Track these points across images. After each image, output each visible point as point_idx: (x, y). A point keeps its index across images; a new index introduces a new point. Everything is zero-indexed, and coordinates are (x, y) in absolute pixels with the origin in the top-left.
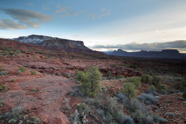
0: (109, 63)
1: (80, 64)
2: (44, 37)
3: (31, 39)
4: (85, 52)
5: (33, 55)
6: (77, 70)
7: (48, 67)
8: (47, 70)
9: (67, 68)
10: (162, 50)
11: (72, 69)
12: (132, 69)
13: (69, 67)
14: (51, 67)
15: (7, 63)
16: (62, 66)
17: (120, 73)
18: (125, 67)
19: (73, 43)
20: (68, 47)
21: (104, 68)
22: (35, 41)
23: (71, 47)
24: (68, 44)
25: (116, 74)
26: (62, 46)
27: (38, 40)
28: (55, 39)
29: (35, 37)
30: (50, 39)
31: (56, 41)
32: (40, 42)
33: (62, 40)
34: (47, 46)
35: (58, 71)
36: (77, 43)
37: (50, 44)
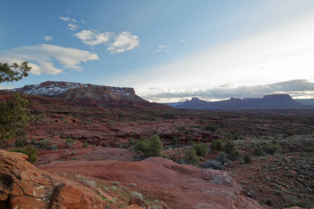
0: (175, 124)
1: (134, 129)
2: (68, 85)
3: (46, 88)
4: (138, 106)
5: (61, 119)
6: (132, 138)
7: (91, 136)
8: (90, 140)
9: (116, 136)
10: (264, 96)
11: (123, 137)
12: (208, 132)
13: (119, 135)
14: (95, 136)
15: (35, 134)
16: (110, 134)
17: (192, 138)
18: (199, 129)
19: (116, 92)
20: (108, 99)
21: (169, 132)
22: (52, 91)
23: (114, 98)
24: (108, 94)
25: (186, 140)
26: (98, 97)
27: (57, 89)
28: (86, 86)
29: (52, 85)
30: (78, 86)
31: (88, 90)
32: (60, 93)
33: (98, 88)
34: (73, 98)
35: (106, 142)
36: (123, 91)
37: (78, 96)
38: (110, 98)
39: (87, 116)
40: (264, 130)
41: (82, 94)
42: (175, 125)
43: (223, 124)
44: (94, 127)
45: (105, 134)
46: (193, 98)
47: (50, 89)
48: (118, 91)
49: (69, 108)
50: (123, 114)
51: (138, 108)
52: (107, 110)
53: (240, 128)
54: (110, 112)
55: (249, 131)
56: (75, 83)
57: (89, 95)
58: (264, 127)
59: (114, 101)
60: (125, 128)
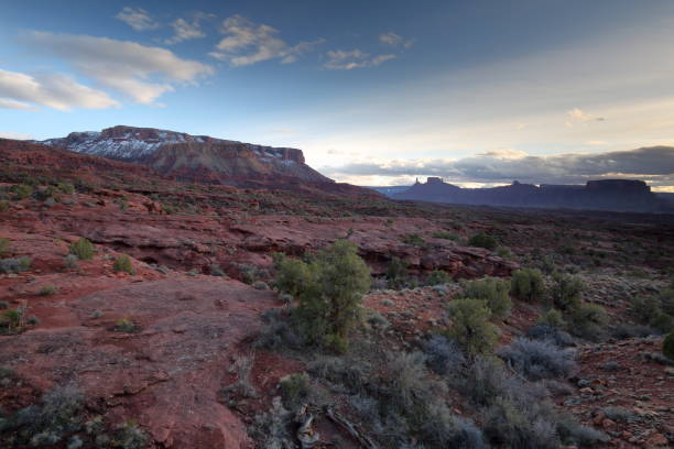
0: (394, 227)
1: (291, 233)
2: (161, 135)
3: (114, 140)
4: (310, 189)
5: (119, 199)
6: (281, 254)
7: (176, 242)
8: (172, 253)
9: (242, 247)
10: (589, 183)
11: (260, 250)
12: (478, 251)
13: (251, 244)
14: (185, 244)
15: (27, 230)
16: (225, 240)
17: (437, 263)
18: (454, 243)
19: (264, 156)
20: (246, 171)
21: (378, 245)
22: (127, 149)
23: (259, 170)
24: (245, 159)
25: (422, 267)
26: (223, 166)
27: (137, 144)
28: (200, 140)
29: (128, 135)
30: (182, 139)
31: (204, 150)
32: (144, 152)
33: (225, 146)
34: (171, 165)
35: (213, 259)
36: (278, 155)
37: (182, 160)
38: (250, 168)
39: (191, 202)
40: (602, 256)
41: (191, 157)
42: (392, 230)
43: (506, 234)
44: (189, 222)
45: (213, 239)
46: (429, 179)
47: (124, 143)
48: (267, 154)
49: (154, 183)
50: (273, 202)
51: (308, 192)
52: (238, 192)
53: (546, 247)
54: (247, 197)
55: (568, 256)
56: (176, 134)
57: (206, 160)
58: (600, 247)
59: (258, 175)
60: (267, 228)
